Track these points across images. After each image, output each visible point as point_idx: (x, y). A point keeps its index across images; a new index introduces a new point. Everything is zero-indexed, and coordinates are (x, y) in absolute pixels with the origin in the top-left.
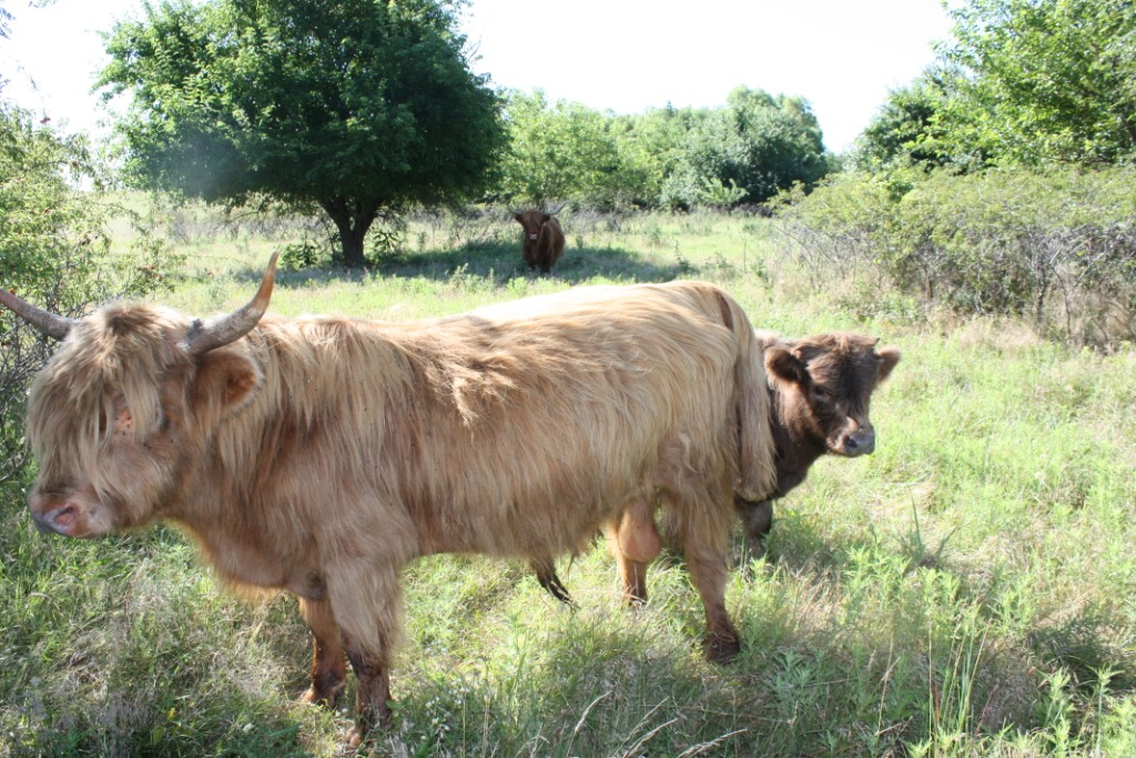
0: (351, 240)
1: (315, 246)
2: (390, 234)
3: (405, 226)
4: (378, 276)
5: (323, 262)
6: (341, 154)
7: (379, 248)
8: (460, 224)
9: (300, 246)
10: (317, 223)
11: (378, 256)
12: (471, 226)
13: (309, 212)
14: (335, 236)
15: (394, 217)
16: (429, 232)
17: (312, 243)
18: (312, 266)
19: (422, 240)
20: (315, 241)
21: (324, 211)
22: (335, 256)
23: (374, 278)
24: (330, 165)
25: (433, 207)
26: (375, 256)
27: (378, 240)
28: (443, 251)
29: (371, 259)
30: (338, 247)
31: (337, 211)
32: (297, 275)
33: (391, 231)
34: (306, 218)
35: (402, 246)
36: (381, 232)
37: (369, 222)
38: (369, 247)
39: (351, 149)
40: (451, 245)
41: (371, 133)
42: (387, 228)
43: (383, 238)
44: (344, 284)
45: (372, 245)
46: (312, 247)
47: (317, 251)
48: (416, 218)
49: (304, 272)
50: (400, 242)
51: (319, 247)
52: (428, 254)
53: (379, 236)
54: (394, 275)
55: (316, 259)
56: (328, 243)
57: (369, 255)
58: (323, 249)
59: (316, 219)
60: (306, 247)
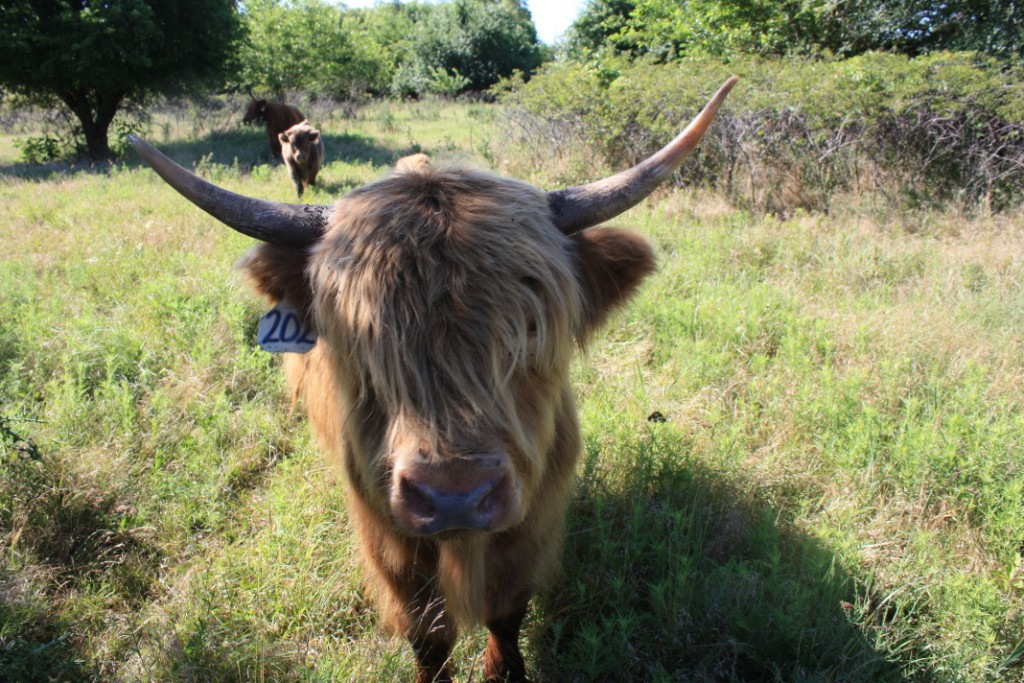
0: (95, 133)
1: (58, 139)
2: (134, 126)
3: (149, 118)
4: (124, 167)
5: (67, 155)
6: (76, 46)
7: (124, 139)
8: (203, 114)
9: (41, 139)
10: (58, 116)
11: (123, 146)
12: (215, 116)
13: (48, 105)
14: (77, 128)
15: (137, 109)
16: (173, 123)
17: (53, 136)
18: (56, 159)
19: (167, 130)
20: (57, 133)
21: (64, 104)
22: (79, 148)
23: (120, 170)
24: (66, 57)
25: (176, 98)
26: (120, 148)
27: (122, 131)
28: (188, 141)
29: (117, 150)
30: (82, 139)
31: (77, 104)
32: (39, 168)
33: (134, 122)
34: (46, 111)
35: (147, 137)
36: (125, 124)
37: (112, 114)
38: (113, 139)
39: (88, 41)
40: (195, 135)
41: (107, 24)
42: (130, 119)
43: (127, 130)
44: (90, 177)
45: (116, 137)
46: (54, 140)
47: (60, 144)
48: (160, 110)
49: (48, 166)
50: (145, 134)
51: (62, 140)
52: (173, 145)
53: (123, 128)
54: (140, 167)
55: (58, 151)
56: (71, 135)
57: (114, 147)
58: (66, 141)
59: (55, 112)
60: (48, 140)
